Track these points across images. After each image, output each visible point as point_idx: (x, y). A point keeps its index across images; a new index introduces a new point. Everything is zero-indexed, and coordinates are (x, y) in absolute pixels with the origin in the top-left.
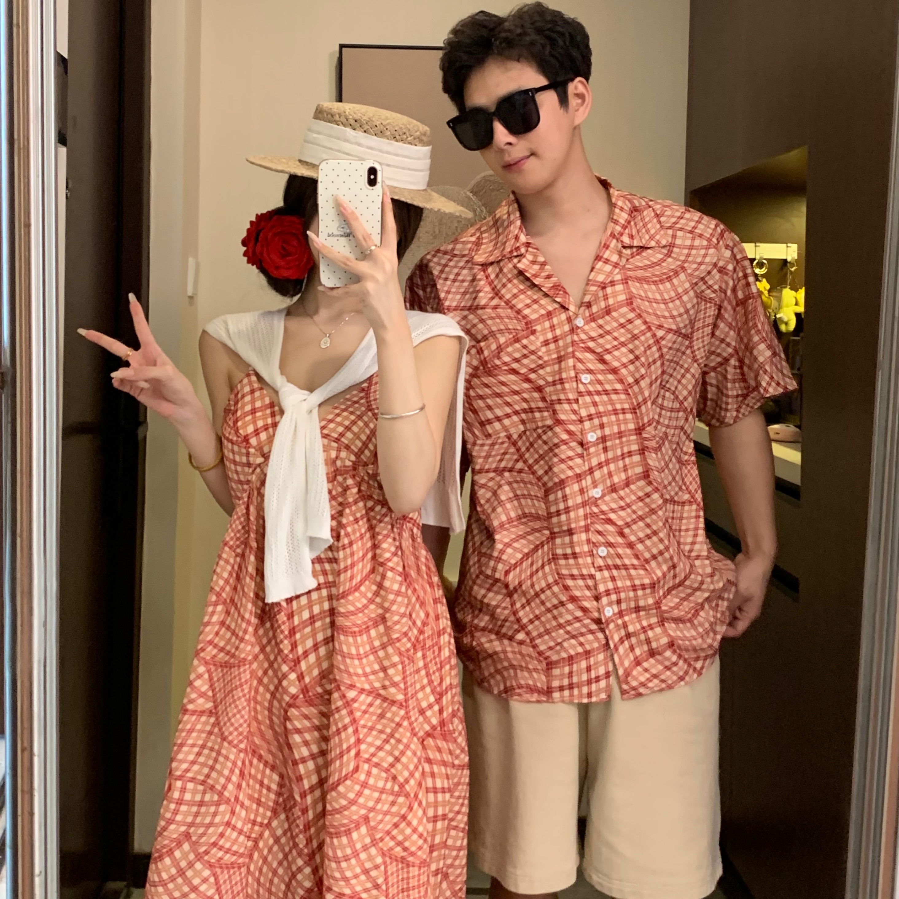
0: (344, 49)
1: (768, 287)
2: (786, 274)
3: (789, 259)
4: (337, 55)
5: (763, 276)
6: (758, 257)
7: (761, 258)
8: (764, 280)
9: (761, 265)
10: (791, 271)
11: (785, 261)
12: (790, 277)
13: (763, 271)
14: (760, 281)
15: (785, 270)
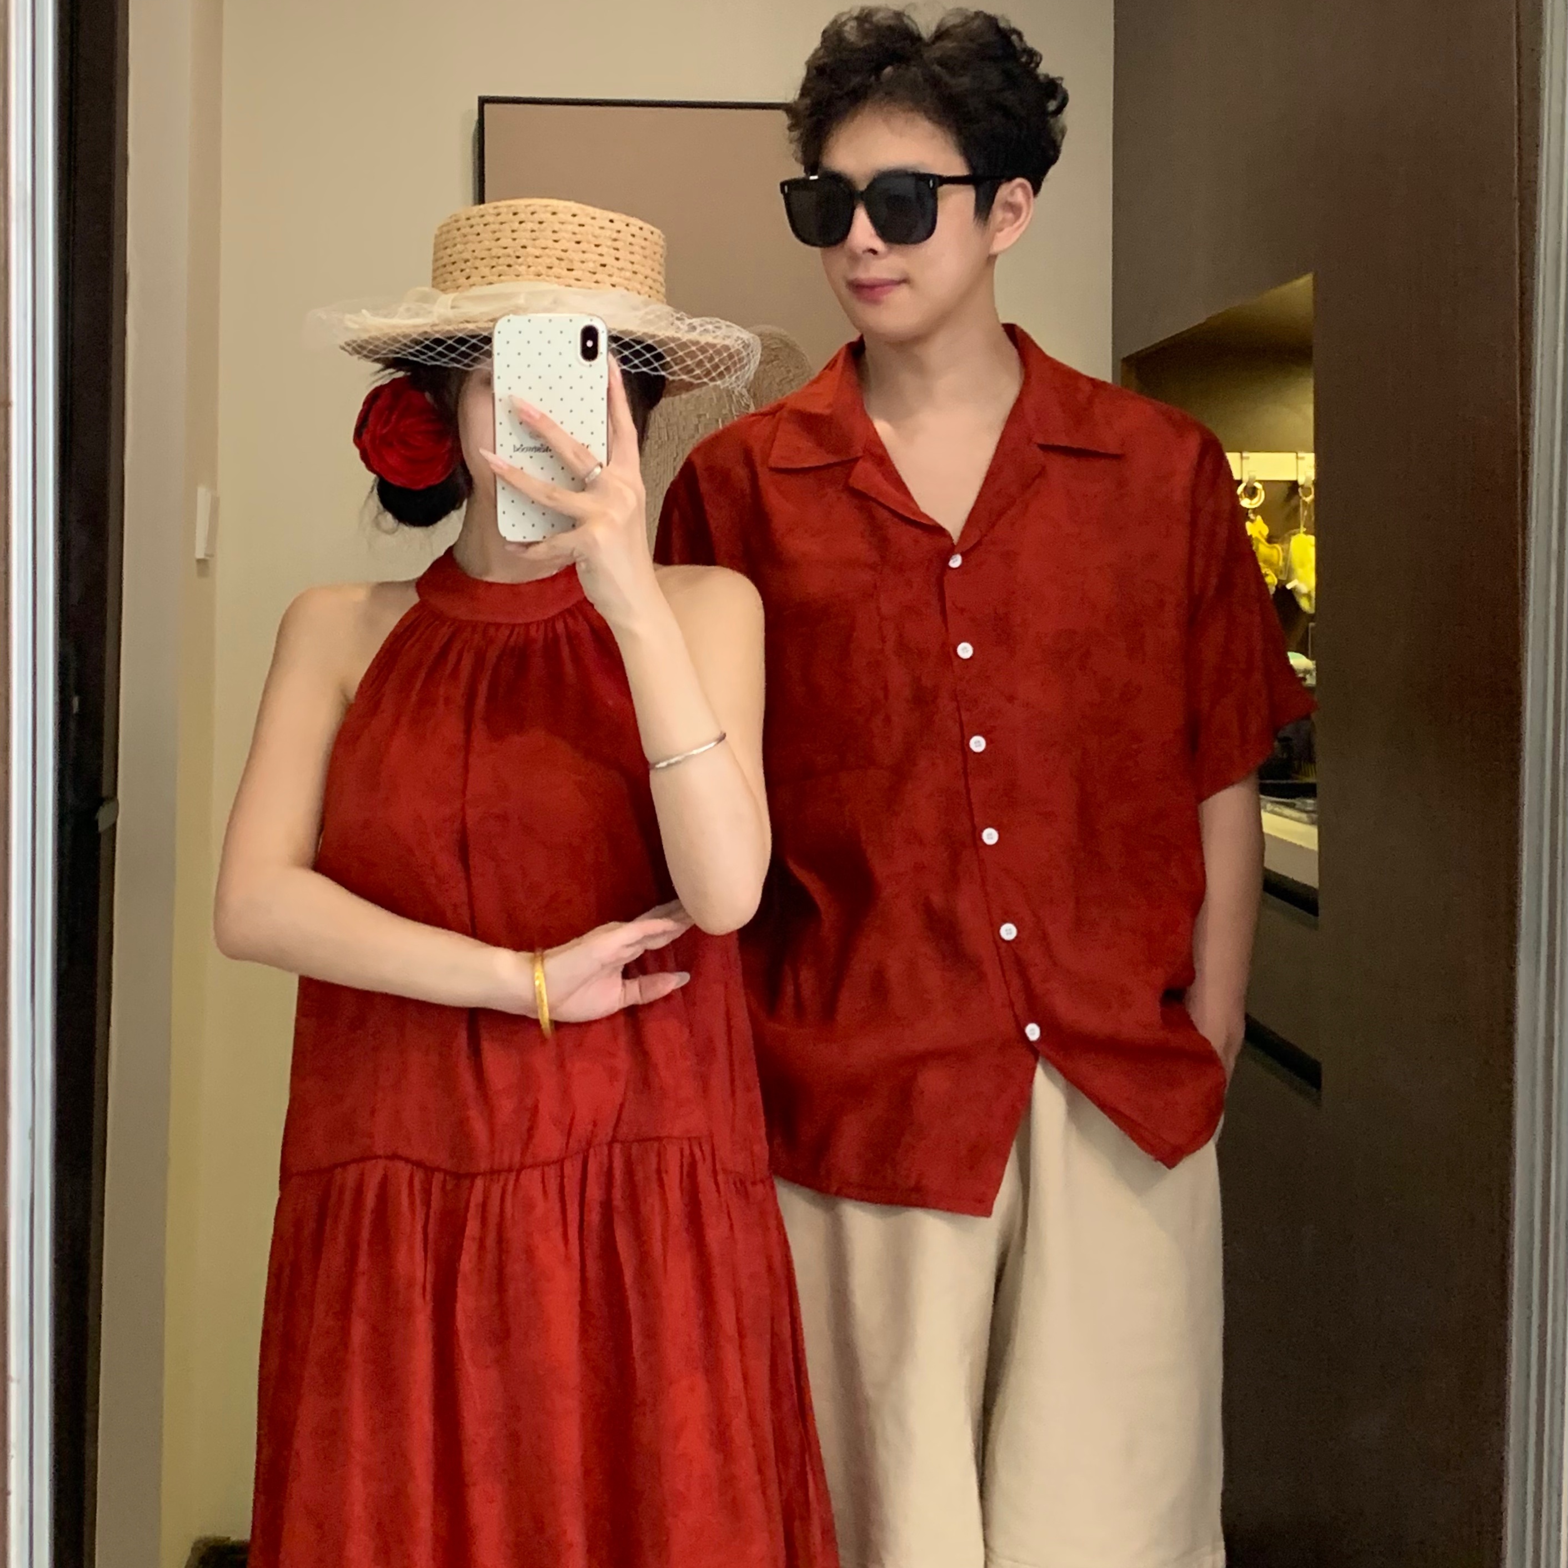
0: (487, 107)
1: (1265, 531)
2: (1296, 509)
3: (1301, 481)
4: (476, 117)
5: (1255, 511)
6: (1246, 479)
7: (1251, 481)
8: (1259, 518)
9: (1252, 492)
10: (1305, 503)
11: (1294, 486)
12: (1304, 513)
13: (1256, 502)
14: (1252, 521)
15: (1293, 502)
